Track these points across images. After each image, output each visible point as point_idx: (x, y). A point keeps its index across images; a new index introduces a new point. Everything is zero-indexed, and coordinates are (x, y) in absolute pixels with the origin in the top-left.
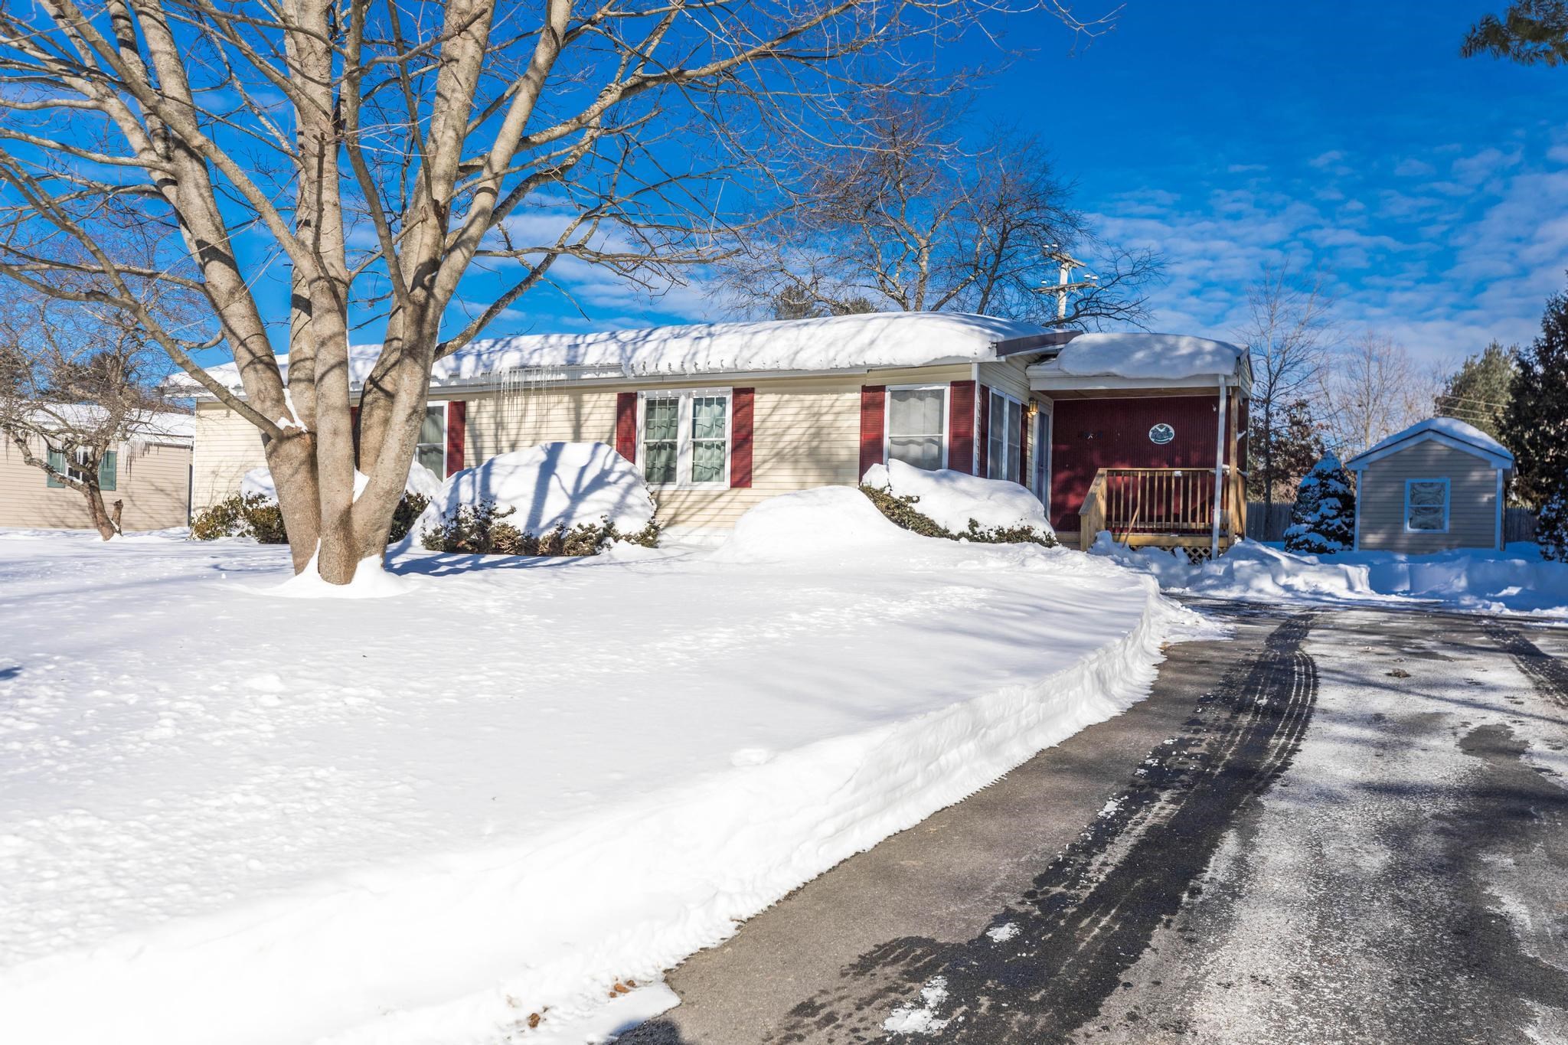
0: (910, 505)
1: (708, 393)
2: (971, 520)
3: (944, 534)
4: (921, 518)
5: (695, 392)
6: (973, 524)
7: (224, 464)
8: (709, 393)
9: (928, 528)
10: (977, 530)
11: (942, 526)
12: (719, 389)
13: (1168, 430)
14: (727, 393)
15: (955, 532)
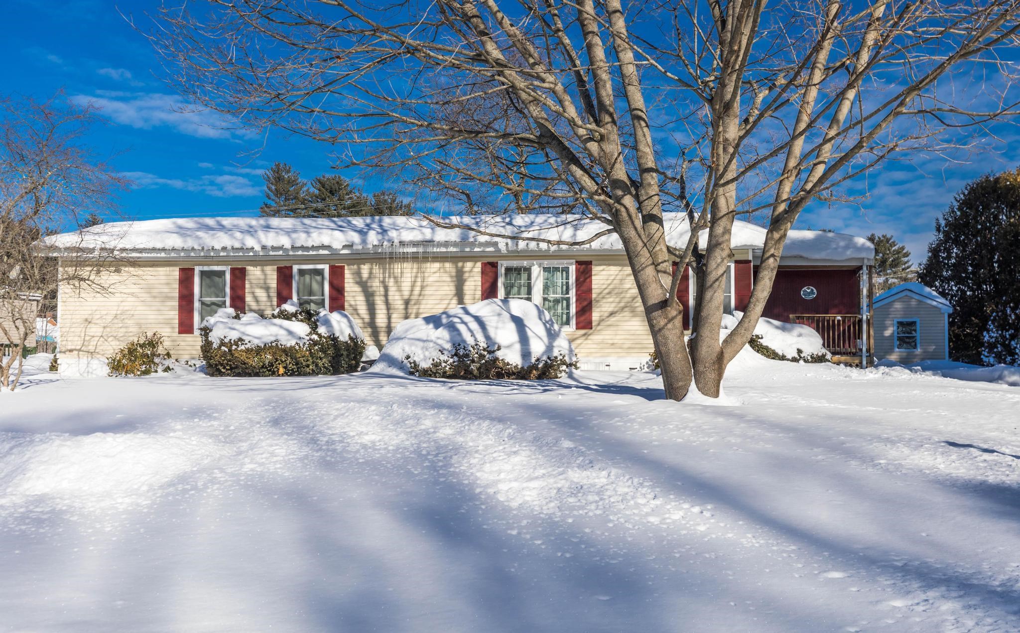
0: (759, 340)
1: (555, 263)
2: (798, 349)
3: (783, 358)
4: (767, 348)
5: (546, 263)
6: (799, 351)
7: (98, 312)
8: (557, 264)
9: (772, 355)
10: (802, 355)
11: (780, 353)
12: (565, 261)
13: (812, 290)
14: (572, 264)
15: (789, 357)
